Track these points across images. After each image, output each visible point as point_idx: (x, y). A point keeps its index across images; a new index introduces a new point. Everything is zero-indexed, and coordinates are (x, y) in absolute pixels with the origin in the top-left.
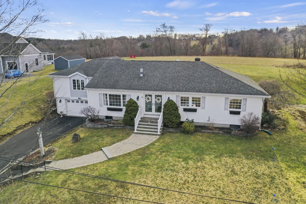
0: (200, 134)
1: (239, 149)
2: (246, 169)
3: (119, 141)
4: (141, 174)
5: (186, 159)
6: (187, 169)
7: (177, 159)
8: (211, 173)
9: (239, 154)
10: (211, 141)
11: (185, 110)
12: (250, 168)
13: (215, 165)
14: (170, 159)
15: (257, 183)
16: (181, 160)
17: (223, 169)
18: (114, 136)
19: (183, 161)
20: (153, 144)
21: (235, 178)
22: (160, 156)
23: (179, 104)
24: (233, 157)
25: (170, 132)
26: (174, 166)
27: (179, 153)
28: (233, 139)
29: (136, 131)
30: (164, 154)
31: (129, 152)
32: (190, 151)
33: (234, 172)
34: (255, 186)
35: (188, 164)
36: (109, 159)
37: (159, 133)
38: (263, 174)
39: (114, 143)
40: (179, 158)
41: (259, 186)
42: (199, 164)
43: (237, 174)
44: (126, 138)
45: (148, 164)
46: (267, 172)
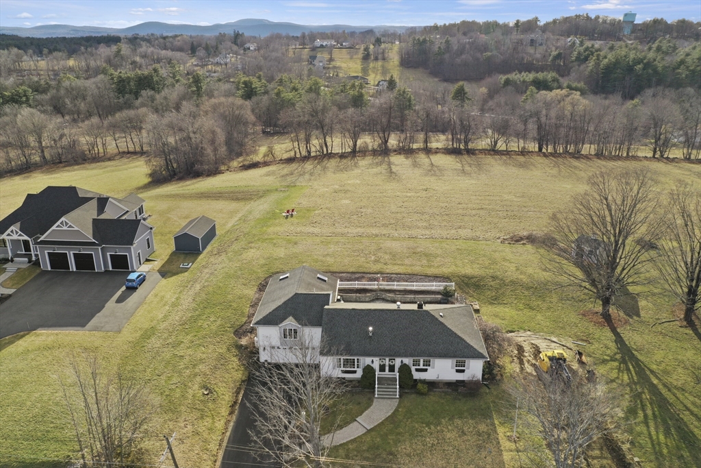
0: (432, 393)
1: (465, 408)
2: (471, 429)
3: (366, 409)
4: (400, 442)
5: (428, 425)
6: (431, 434)
7: (421, 425)
8: (449, 435)
9: (466, 414)
10: (443, 401)
11: (417, 370)
12: (474, 427)
13: (450, 427)
14: (416, 425)
15: (479, 440)
16: (424, 425)
17: (456, 430)
18: (359, 403)
19: (426, 426)
20: (396, 410)
21: (465, 438)
22: (408, 423)
23: (411, 365)
24: (462, 418)
25: (406, 393)
26: (421, 432)
27: (421, 418)
28: (460, 397)
29: (376, 396)
30: (410, 420)
31: (381, 421)
32: (428, 415)
33: (464, 433)
34: (478, 442)
35: (430, 428)
36: (369, 431)
37: (398, 396)
38: (483, 432)
39: (363, 412)
40: (423, 423)
41: (481, 442)
42: (439, 428)
43: (465, 434)
44: (371, 405)
45: (402, 433)
46: (485, 430)
